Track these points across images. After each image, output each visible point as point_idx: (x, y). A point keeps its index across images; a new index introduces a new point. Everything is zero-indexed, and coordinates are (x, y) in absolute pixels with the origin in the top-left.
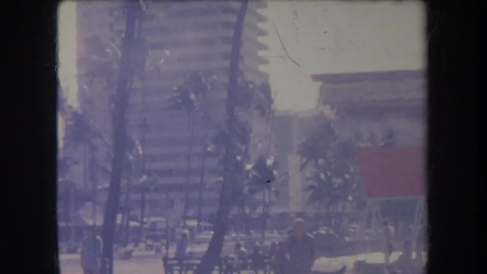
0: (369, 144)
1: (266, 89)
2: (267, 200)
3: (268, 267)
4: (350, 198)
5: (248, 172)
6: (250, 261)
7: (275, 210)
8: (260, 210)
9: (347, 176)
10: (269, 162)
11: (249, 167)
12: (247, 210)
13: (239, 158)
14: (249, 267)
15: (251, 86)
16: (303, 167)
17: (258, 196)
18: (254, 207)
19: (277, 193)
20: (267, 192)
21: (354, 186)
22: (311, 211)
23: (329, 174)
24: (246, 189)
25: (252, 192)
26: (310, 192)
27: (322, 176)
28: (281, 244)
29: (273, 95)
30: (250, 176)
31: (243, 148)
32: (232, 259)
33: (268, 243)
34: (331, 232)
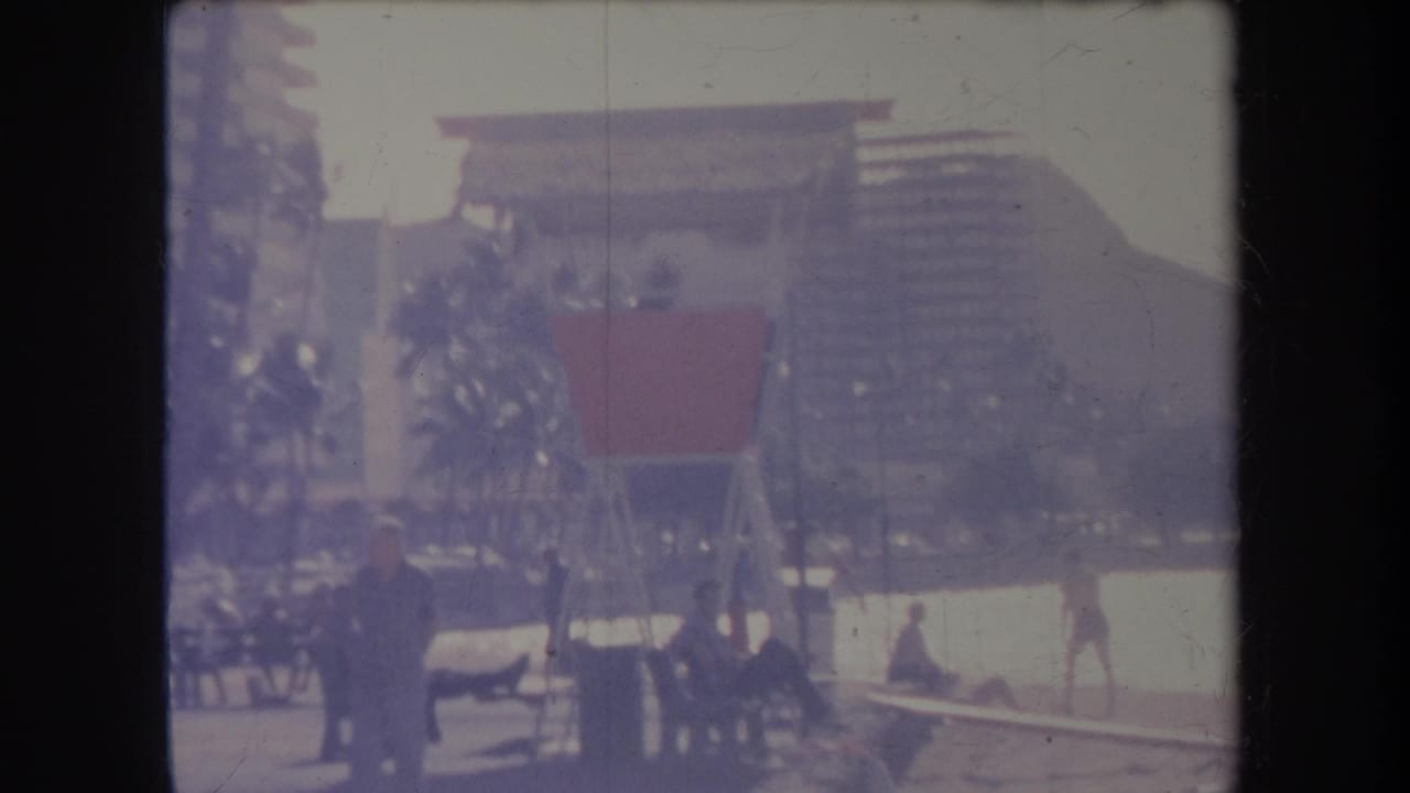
0: (597, 304)
1: (307, 159)
2: (300, 460)
3: (303, 658)
4: (542, 458)
5: (247, 381)
6: (249, 641)
7: (324, 494)
8: (277, 493)
9: (533, 397)
10: (306, 355)
11: (247, 365)
12: (242, 492)
13: (217, 342)
14: (247, 658)
15: (264, 149)
16: (405, 369)
17: (274, 453)
18: (261, 480)
19: (330, 444)
20: (298, 439)
21: (553, 424)
22: (428, 493)
23: (480, 388)
24: (239, 430)
25: (257, 438)
26: (426, 442)
27: (461, 394)
28: (341, 591)
29: (327, 176)
30: (251, 394)
31: (231, 312)
32: (198, 633)
33: (303, 587)
34: (491, 558)
